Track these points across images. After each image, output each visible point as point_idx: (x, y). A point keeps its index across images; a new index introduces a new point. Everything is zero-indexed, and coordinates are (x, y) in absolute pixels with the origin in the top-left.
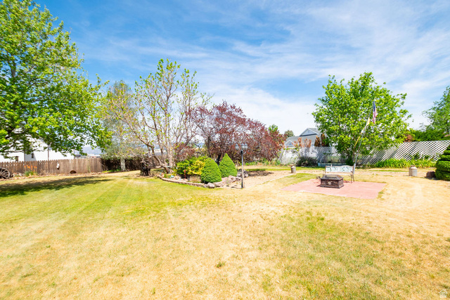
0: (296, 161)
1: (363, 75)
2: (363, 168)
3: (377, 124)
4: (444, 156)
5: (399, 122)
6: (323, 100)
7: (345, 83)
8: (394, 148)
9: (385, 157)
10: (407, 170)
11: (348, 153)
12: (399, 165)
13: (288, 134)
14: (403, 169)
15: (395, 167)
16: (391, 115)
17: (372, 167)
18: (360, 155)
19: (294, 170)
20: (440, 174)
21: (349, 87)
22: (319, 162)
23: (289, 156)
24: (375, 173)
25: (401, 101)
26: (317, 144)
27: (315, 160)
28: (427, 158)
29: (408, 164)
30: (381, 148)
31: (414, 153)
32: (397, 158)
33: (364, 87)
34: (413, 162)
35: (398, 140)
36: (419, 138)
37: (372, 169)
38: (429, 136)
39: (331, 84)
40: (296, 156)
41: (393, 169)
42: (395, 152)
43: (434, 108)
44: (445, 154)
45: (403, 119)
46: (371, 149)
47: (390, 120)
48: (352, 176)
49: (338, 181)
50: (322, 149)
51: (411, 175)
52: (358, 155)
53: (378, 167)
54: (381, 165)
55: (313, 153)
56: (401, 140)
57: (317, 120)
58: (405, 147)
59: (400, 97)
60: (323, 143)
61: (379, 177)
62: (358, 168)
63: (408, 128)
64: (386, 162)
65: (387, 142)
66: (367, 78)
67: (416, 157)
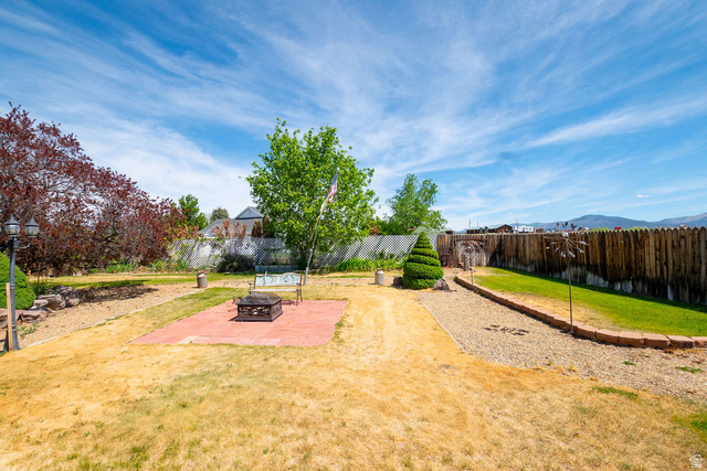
0: (217, 263)
1: (325, 131)
2: (320, 273)
3: (340, 207)
4: (412, 256)
5: (365, 207)
6: (267, 158)
7: (300, 137)
8: (358, 243)
9: (348, 256)
10: (372, 274)
11: (301, 249)
12: (363, 267)
13: (219, 215)
14: (368, 274)
15: (359, 270)
16: (356, 196)
17: (332, 271)
18: (317, 253)
19: (204, 281)
20: (408, 281)
21: (305, 145)
22: (257, 264)
23: (206, 253)
24: (334, 281)
25: (368, 178)
26: (256, 234)
27: (251, 260)
28: (392, 257)
29: (373, 266)
30: (343, 242)
31: (379, 250)
32: (361, 257)
33: (324, 149)
34: (379, 263)
35: (364, 232)
36: (384, 230)
37: (331, 275)
38: (394, 230)
39: (281, 135)
40: (218, 252)
41: (356, 274)
42: (359, 249)
43: (396, 197)
44: (413, 253)
45: (369, 203)
46: (331, 243)
47: (355, 203)
48: (299, 292)
49: (270, 306)
50: (262, 241)
51: (377, 283)
52: (315, 252)
53: (339, 270)
54: (343, 267)
55: (249, 249)
56: (367, 232)
57: (256, 192)
58: (370, 241)
59: (367, 172)
60: (264, 231)
61: (339, 288)
62: (313, 273)
63: (374, 217)
64: (348, 263)
65: (351, 234)
66: (329, 136)
67: (382, 255)
